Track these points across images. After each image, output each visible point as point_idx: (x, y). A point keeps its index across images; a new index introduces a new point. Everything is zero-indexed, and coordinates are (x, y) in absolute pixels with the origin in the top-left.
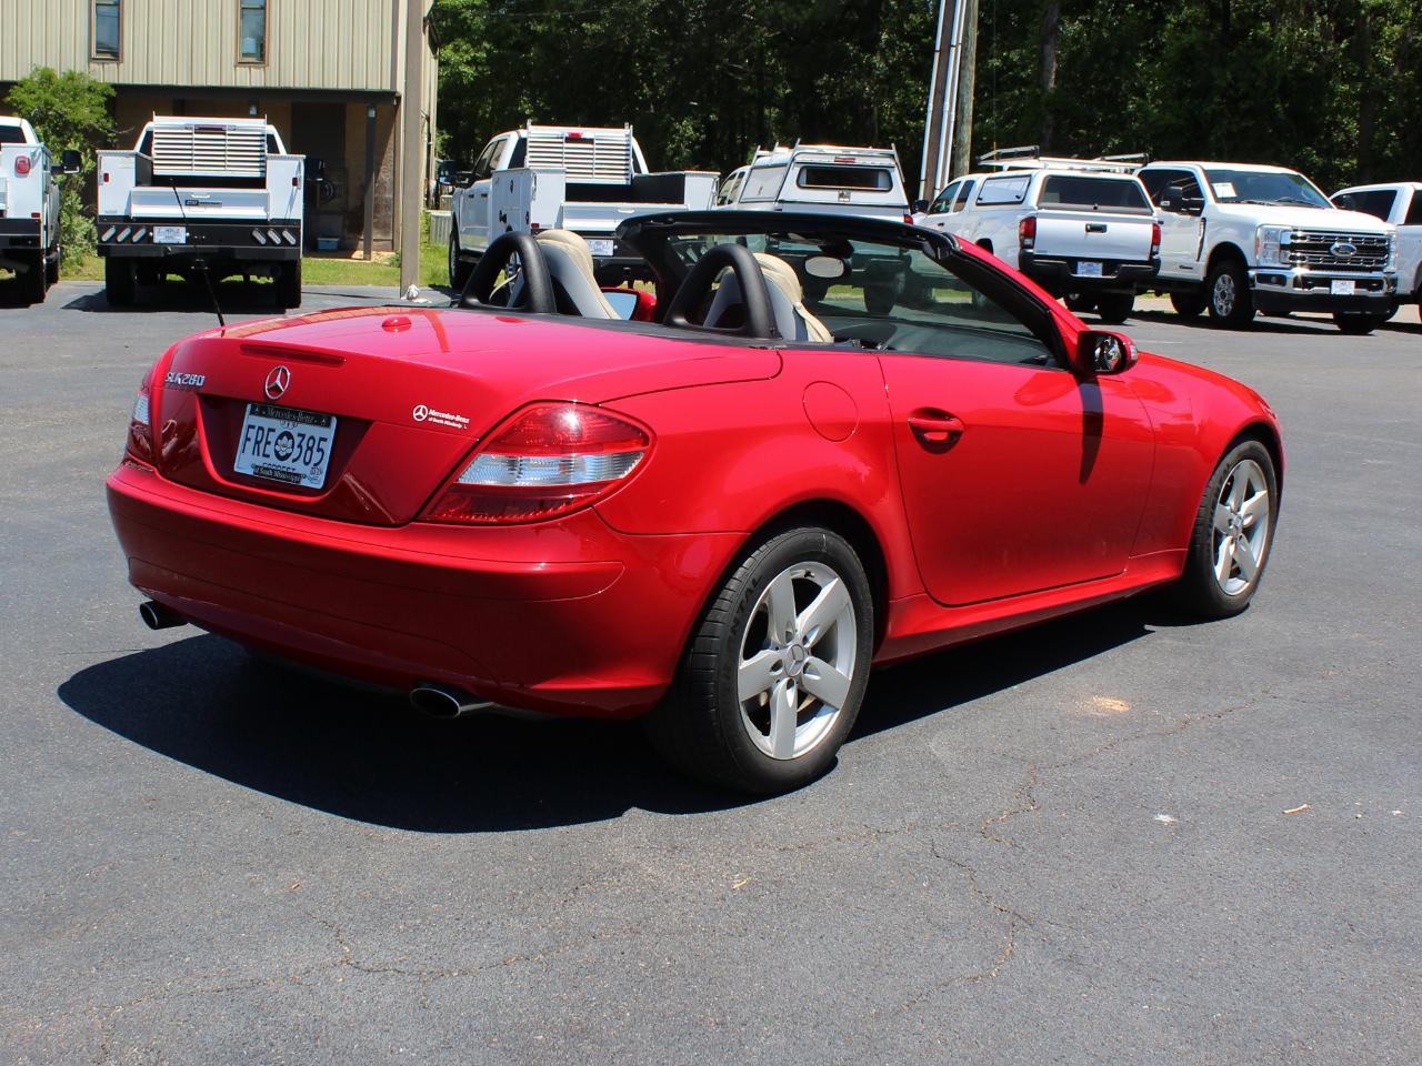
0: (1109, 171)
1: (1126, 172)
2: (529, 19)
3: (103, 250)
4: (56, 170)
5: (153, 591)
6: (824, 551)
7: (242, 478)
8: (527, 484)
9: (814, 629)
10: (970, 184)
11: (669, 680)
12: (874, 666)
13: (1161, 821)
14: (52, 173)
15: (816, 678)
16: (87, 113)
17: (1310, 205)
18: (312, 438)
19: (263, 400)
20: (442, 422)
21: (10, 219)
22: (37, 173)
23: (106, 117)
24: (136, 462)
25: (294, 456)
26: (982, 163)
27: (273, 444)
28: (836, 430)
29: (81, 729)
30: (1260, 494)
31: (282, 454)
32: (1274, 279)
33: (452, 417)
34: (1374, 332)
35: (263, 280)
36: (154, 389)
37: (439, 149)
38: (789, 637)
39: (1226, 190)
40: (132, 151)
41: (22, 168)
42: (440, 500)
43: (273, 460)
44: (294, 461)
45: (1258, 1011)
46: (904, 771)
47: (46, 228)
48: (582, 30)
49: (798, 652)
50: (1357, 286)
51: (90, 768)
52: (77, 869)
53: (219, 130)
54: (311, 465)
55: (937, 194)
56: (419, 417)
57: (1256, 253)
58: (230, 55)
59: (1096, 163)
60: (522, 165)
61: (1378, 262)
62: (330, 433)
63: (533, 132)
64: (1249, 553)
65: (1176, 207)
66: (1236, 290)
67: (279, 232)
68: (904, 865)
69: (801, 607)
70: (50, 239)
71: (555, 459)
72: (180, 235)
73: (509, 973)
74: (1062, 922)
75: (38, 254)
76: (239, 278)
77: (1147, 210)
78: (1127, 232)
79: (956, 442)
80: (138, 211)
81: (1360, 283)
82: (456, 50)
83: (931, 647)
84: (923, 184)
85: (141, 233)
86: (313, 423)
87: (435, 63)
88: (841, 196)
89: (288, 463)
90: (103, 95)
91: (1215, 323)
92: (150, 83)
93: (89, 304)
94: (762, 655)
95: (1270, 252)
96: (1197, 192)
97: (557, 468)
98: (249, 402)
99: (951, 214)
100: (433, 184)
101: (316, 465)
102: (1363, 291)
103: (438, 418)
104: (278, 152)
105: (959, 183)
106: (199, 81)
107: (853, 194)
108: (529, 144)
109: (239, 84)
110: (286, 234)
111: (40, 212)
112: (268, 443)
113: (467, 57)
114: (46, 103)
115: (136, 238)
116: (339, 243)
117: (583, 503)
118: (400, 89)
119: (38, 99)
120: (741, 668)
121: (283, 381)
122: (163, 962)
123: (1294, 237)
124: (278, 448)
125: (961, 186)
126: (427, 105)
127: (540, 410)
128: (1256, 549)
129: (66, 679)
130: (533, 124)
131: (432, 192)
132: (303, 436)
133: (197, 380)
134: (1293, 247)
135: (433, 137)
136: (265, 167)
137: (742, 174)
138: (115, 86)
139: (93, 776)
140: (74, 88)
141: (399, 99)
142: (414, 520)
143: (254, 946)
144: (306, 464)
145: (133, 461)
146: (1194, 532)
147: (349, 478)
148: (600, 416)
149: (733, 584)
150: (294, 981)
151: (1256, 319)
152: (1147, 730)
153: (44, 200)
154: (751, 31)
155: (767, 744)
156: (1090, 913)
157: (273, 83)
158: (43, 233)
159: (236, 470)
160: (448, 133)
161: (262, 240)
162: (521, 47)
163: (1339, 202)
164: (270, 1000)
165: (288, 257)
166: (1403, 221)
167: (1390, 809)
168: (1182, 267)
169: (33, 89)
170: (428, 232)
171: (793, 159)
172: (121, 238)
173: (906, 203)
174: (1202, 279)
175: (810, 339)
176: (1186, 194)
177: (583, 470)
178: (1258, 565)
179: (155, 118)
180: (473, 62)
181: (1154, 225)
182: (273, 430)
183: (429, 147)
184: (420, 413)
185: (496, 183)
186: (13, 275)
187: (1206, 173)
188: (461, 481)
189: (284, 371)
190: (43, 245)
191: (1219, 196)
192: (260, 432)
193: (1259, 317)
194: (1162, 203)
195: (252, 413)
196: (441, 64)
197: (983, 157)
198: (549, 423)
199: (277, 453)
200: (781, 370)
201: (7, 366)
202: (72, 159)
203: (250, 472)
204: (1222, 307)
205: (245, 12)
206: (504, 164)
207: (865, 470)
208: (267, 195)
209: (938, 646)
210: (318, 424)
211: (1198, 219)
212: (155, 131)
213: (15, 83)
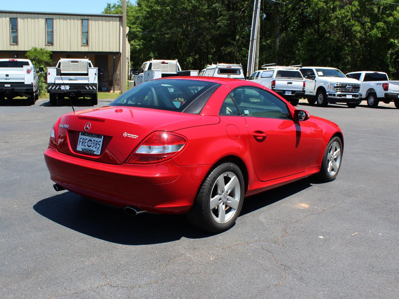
0: (292, 69)
1: (297, 69)
2: (152, 34)
3: (49, 91)
4: (37, 72)
5: (57, 182)
6: (232, 169)
7: (79, 152)
8: (154, 153)
9: (230, 189)
10: (259, 73)
11: (192, 204)
12: (245, 197)
13: (320, 238)
14: (36, 73)
15: (230, 202)
16: (46, 58)
17: (341, 77)
18: (97, 141)
19: (84, 131)
20: (131, 137)
21: (26, 84)
22: (32, 73)
23: (50, 59)
24: (52, 148)
25: (92, 146)
26: (262, 68)
27: (87, 143)
28: (234, 137)
29: (39, 218)
30: (338, 150)
31: (89, 145)
32: (332, 95)
33: (134, 136)
34: (356, 107)
35: (88, 98)
36: (56, 129)
37: (131, 66)
38: (223, 191)
39: (321, 73)
40: (55, 67)
41: (28, 72)
42: (131, 158)
43: (87, 147)
44: (92, 147)
45: (352, 293)
46: (253, 225)
47: (35, 86)
48: (165, 36)
49: (225, 195)
50: (352, 96)
51: (40, 229)
52: (36, 258)
53: (77, 62)
54: (97, 148)
55: (251, 75)
56: (125, 135)
57: (328, 88)
58: (80, 44)
59: (289, 67)
60: (151, 69)
61: (357, 90)
62: (101, 140)
63: (154, 61)
64: (336, 165)
65: (309, 78)
66: (323, 98)
67: (92, 86)
68: (255, 252)
69: (226, 183)
70: (36, 89)
71: (161, 146)
72: (68, 88)
73: (152, 286)
74: (298, 268)
75: (33, 92)
76: (82, 98)
77: (302, 78)
78: (297, 84)
79: (265, 139)
80: (58, 82)
81: (353, 96)
82: (135, 42)
83: (258, 192)
84: (247, 73)
85: (58, 87)
86: (97, 137)
87: (129, 45)
88: (228, 76)
89: (91, 148)
90: (49, 54)
91: (318, 105)
92: (61, 51)
93: (46, 105)
94: (216, 197)
95: (332, 88)
96: (314, 74)
97: (162, 149)
98: (80, 132)
99: (254, 80)
100: (129, 74)
101: (98, 148)
102: (354, 98)
103: (130, 136)
104: (91, 67)
105: (256, 72)
106: (73, 50)
107: (231, 75)
108: (152, 64)
109: (82, 51)
110: (94, 87)
111: (33, 82)
112: (85, 142)
113: (138, 44)
114: (36, 56)
115: (57, 88)
116: (107, 89)
117: (168, 158)
118: (121, 51)
119: (33, 55)
120: (211, 201)
121: (89, 126)
122: (58, 286)
123: (337, 85)
124: (88, 144)
125: (257, 73)
126: (128, 56)
127: (157, 133)
128: (337, 164)
129: (35, 204)
130: (153, 59)
131: (129, 76)
132: (94, 141)
133: (66, 126)
134: (337, 87)
135: (129, 63)
136: (88, 70)
137: (204, 71)
138: (52, 52)
139: (41, 231)
140: (42, 52)
141: (121, 54)
142: (124, 163)
143: (83, 280)
144: (95, 148)
145: (51, 148)
146: (323, 161)
147: (107, 151)
148: (173, 135)
149: (208, 179)
150: (94, 291)
151: (328, 104)
152: (314, 213)
153: (34, 79)
154: (205, 36)
155: (218, 220)
156: (305, 265)
157: (90, 50)
158: (34, 88)
159: (77, 150)
160: (133, 62)
161: (88, 88)
162: (150, 41)
163: (348, 76)
164: (87, 296)
165: (94, 93)
166: (363, 80)
167: (378, 233)
168: (310, 92)
169: (32, 52)
170: (128, 86)
171: (217, 67)
172: (53, 89)
173: (244, 77)
174: (315, 95)
175: (227, 113)
176: (311, 74)
177: (169, 149)
178: (338, 168)
179: (61, 59)
180: (139, 45)
181: (304, 82)
182: (87, 139)
183: (128, 65)
184: (125, 134)
185: (145, 74)
186: (27, 98)
187: (316, 69)
188: (136, 153)
189: (89, 124)
190: (34, 90)
191: (319, 75)
192: (83, 140)
193: (329, 104)
194: (305, 77)
195: (81, 135)
196: (131, 45)
197: (262, 66)
198: (160, 137)
199: (88, 145)
200: (220, 122)
201: (25, 121)
202: (41, 70)
203: (81, 150)
204: (320, 102)
205: (84, 33)
206: (146, 69)
207: (241, 147)
208: (89, 78)
209: (260, 192)
210: (99, 137)
211: (314, 81)
212: (61, 62)
213: (28, 51)
